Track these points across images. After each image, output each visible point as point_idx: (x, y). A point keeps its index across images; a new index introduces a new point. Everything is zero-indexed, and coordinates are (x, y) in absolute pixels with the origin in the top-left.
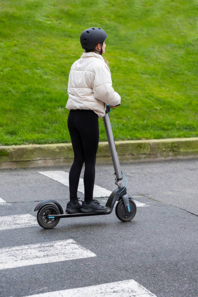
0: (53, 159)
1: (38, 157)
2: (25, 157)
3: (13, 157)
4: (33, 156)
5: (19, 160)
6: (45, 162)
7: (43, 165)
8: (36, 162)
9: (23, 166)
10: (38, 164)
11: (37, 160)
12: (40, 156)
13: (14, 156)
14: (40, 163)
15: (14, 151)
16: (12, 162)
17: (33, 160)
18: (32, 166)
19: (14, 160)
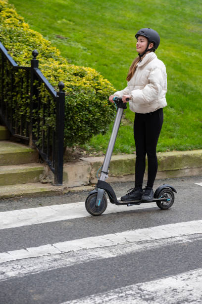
0: (198, 168)
1: (185, 166)
2: (174, 166)
3: (163, 167)
4: (181, 165)
5: (169, 169)
6: (191, 171)
7: (190, 174)
8: (183, 171)
9: (172, 176)
10: (185, 173)
11: (185, 169)
12: (187, 165)
13: (165, 165)
14: (187, 172)
15: (166, 160)
16: (163, 171)
17: (181, 169)
18: (180, 175)
19: (164, 169)
